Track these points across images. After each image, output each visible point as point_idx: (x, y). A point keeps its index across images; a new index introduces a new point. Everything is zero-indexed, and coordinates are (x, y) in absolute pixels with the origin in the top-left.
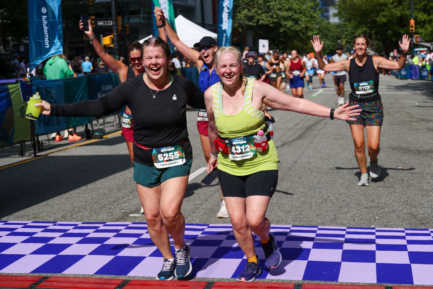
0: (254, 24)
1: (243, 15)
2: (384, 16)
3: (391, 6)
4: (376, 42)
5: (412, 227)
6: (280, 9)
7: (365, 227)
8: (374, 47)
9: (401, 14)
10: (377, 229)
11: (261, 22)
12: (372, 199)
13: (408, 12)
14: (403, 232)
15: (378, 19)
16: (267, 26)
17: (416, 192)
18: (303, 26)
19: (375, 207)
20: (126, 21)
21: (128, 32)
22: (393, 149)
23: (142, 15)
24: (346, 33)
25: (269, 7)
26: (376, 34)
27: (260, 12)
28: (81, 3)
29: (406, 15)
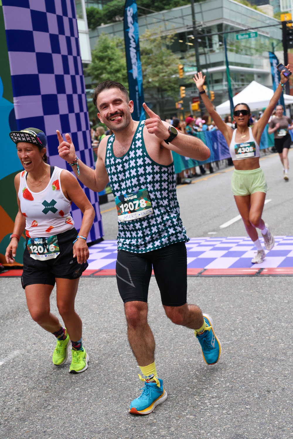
20: (211, 88)
21: (213, 98)
23: (225, 83)
28: (174, 76)
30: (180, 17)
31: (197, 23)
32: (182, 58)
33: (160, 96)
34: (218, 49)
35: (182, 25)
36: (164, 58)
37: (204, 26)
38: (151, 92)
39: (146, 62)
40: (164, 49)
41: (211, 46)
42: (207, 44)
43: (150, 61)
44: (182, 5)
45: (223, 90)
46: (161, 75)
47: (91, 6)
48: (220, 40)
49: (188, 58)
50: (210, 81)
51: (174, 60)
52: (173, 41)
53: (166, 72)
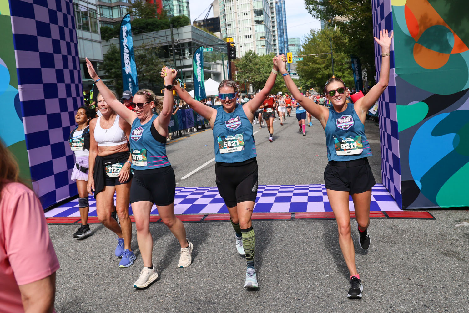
0: (253, 81)
1: (246, 77)
2: (320, 74)
3: (323, 69)
4: (317, 88)
5: (313, 184)
6: (266, 73)
7: (290, 184)
8: (317, 91)
9: (329, 73)
10: (296, 185)
11: (256, 80)
12: (297, 170)
13: (331, 72)
14: (308, 186)
15: (317, 76)
16: (259, 82)
17: (320, 166)
18: (279, 81)
19: (298, 174)
22: (315, 144)
24: (302, 84)
25: (260, 72)
26: (317, 84)
27: (256, 74)
29: (331, 74)
30: (164, 36)
31: (174, 40)
32: (166, 62)
33: (151, 85)
34: (188, 57)
35: (166, 41)
36: (154, 61)
37: (179, 43)
38: (145, 82)
39: (142, 63)
40: (153, 54)
41: (184, 55)
42: (182, 54)
43: (144, 62)
44: (166, 29)
45: (191, 82)
46: (152, 72)
47: (105, 25)
48: (190, 51)
49: (169, 61)
50: (183, 77)
51: (160, 62)
52: (160, 50)
53: (155, 70)
